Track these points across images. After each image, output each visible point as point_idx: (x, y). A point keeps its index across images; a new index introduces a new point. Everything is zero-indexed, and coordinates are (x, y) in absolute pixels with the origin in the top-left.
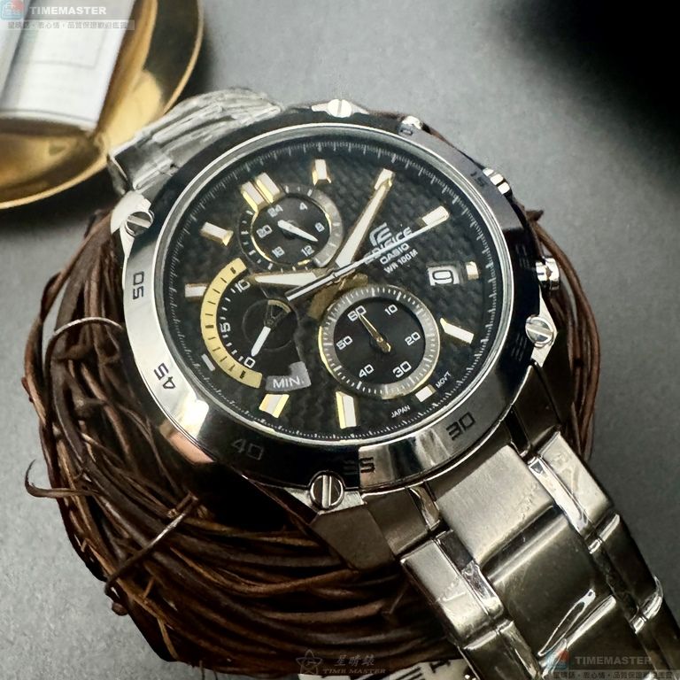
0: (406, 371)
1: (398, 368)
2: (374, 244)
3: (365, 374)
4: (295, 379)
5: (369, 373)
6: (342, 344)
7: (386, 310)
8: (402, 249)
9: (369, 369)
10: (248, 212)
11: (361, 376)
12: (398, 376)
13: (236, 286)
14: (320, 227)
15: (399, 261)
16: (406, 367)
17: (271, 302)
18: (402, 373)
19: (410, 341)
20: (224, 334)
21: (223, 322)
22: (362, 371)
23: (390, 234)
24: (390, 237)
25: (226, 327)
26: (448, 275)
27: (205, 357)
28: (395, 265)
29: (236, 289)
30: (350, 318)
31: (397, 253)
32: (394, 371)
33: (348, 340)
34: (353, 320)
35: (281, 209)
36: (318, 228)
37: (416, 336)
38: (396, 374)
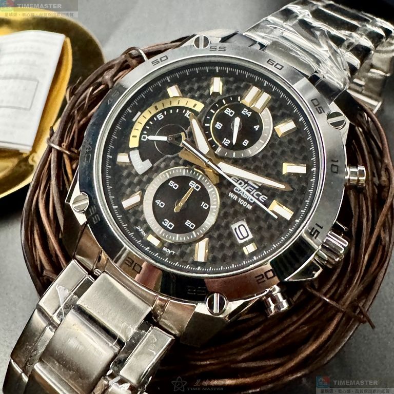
0: (168, 227)
1: (168, 222)
3: (158, 203)
4: (140, 165)
5: (160, 205)
6: (172, 184)
7: (203, 203)
9: (162, 205)
10: (239, 98)
11: (156, 201)
12: (163, 223)
13: (188, 111)
14: (246, 143)
15: (240, 199)
16: (171, 226)
17: (183, 134)
18: (166, 225)
19: (188, 223)
20: (157, 118)
21: (163, 114)
22: (160, 201)
23: (257, 187)
24: (255, 188)
25: (160, 117)
26: (245, 235)
27: (139, 113)
28: (235, 197)
29: (186, 112)
30: (191, 183)
32: (165, 220)
33: (175, 186)
34: (190, 185)
35: (249, 115)
36: (244, 142)
37: (192, 226)
38: (164, 222)
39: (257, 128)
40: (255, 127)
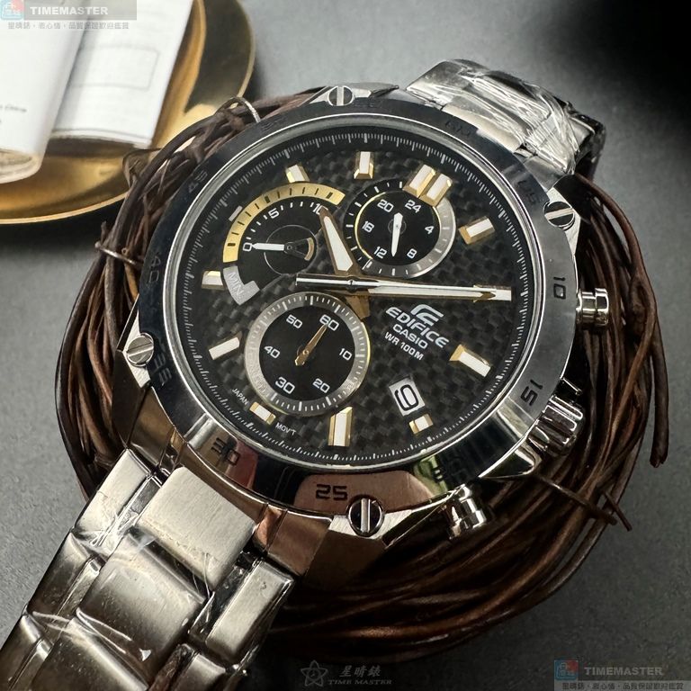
0: (285, 389)
1: (285, 381)
2: (414, 312)
3: (269, 351)
4: (240, 290)
5: (272, 354)
6: (292, 320)
7: (343, 350)
8: (419, 342)
9: (275, 354)
10: (401, 183)
11: (266, 348)
12: (277, 383)
13: (318, 205)
14: (412, 253)
15: (403, 343)
16: (289, 388)
17: (310, 240)
18: (281, 387)
19: (318, 383)
20: (268, 215)
21: (279, 210)
22: (271, 348)
25: (274, 214)
27: (240, 208)
28: (396, 341)
29: (315, 206)
30: (323, 318)
31: (412, 337)
32: (281, 378)
33: (298, 324)
34: (321, 321)
35: (417, 210)
36: (410, 252)
37: (325, 388)
38: (279, 381)
39: (430, 229)
40: (426, 229)
